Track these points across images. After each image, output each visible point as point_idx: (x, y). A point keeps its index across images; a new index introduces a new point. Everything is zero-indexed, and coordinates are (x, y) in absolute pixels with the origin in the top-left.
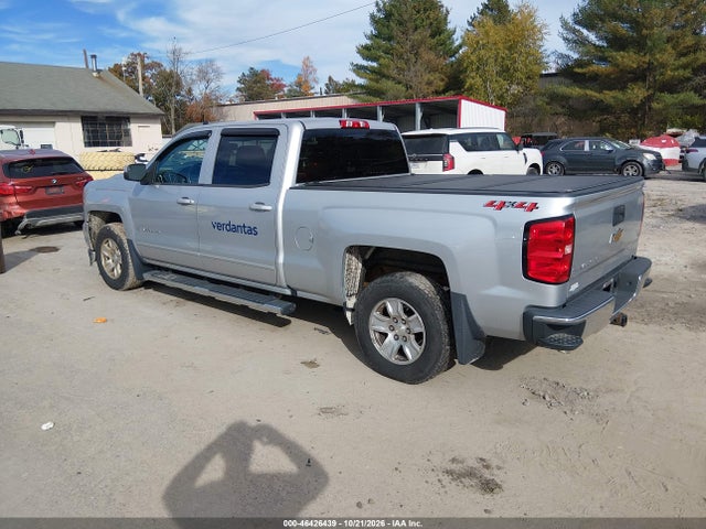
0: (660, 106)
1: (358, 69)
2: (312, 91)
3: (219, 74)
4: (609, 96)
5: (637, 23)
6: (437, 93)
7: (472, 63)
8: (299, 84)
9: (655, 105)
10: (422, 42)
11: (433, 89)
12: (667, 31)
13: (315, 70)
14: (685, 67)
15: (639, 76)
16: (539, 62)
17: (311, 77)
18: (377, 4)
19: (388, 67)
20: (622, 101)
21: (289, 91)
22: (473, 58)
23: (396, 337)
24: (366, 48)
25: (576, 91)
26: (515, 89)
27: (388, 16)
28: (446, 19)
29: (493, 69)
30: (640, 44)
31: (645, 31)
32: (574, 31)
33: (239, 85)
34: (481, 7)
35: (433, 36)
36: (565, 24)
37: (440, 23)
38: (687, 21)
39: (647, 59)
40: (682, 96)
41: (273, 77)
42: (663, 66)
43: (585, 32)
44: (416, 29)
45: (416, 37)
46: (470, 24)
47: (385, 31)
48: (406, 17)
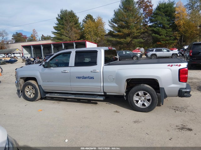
0: (134, 42)
1: (54, 33)
2: (37, 39)
3: (7, 34)
4: (122, 40)
5: (127, 22)
6: (78, 39)
7: (87, 32)
8: (32, 37)
9: (133, 42)
10: (72, 26)
11: (77, 38)
12: (133, 24)
13: (37, 33)
14: (139, 33)
15: (128, 35)
16: (104, 32)
17: (36, 35)
18: (58, 15)
19: (63, 32)
20: (125, 41)
21: (29, 39)
22: (87, 30)
23: (141, 101)
24: (56, 27)
25: (114, 39)
26: (99, 39)
27: (62, 18)
28: (78, 20)
29: (92, 33)
30: (128, 27)
31: (129, 24)
32: (112, 24)
33: (12, 37)
34: (86, 17)
35: (75, 24)
36: (109, 22)
37: (76, 21)
38: (138, 22)
39: (130, 31)
40: (139, 40)
41: (23, 35)
42: (134, 32)
43: (114, 24)
44: (70, 22)
45: (71, 24)
46: (83, 21)
47: (61, 22)
48: (67, 19)
